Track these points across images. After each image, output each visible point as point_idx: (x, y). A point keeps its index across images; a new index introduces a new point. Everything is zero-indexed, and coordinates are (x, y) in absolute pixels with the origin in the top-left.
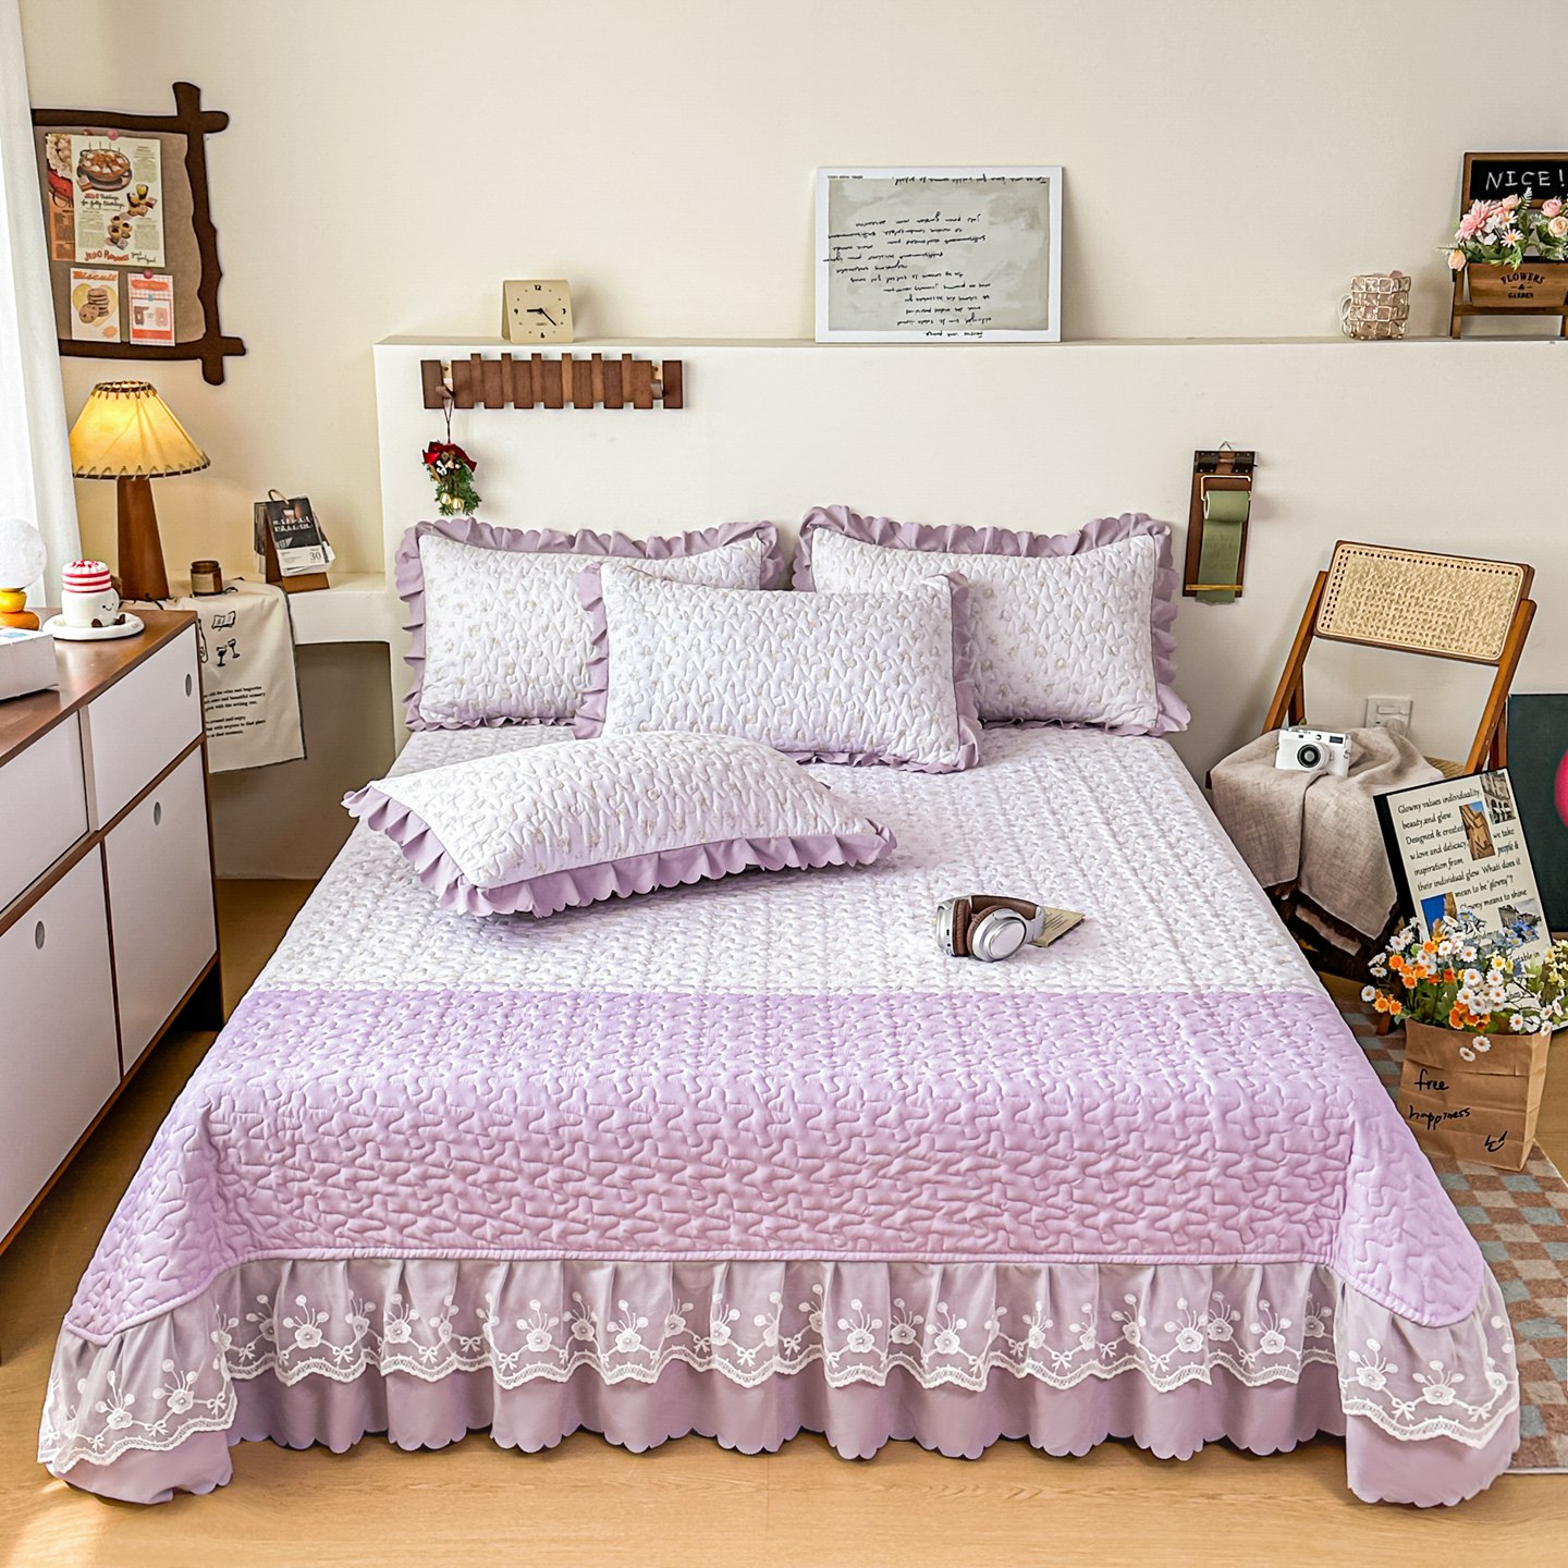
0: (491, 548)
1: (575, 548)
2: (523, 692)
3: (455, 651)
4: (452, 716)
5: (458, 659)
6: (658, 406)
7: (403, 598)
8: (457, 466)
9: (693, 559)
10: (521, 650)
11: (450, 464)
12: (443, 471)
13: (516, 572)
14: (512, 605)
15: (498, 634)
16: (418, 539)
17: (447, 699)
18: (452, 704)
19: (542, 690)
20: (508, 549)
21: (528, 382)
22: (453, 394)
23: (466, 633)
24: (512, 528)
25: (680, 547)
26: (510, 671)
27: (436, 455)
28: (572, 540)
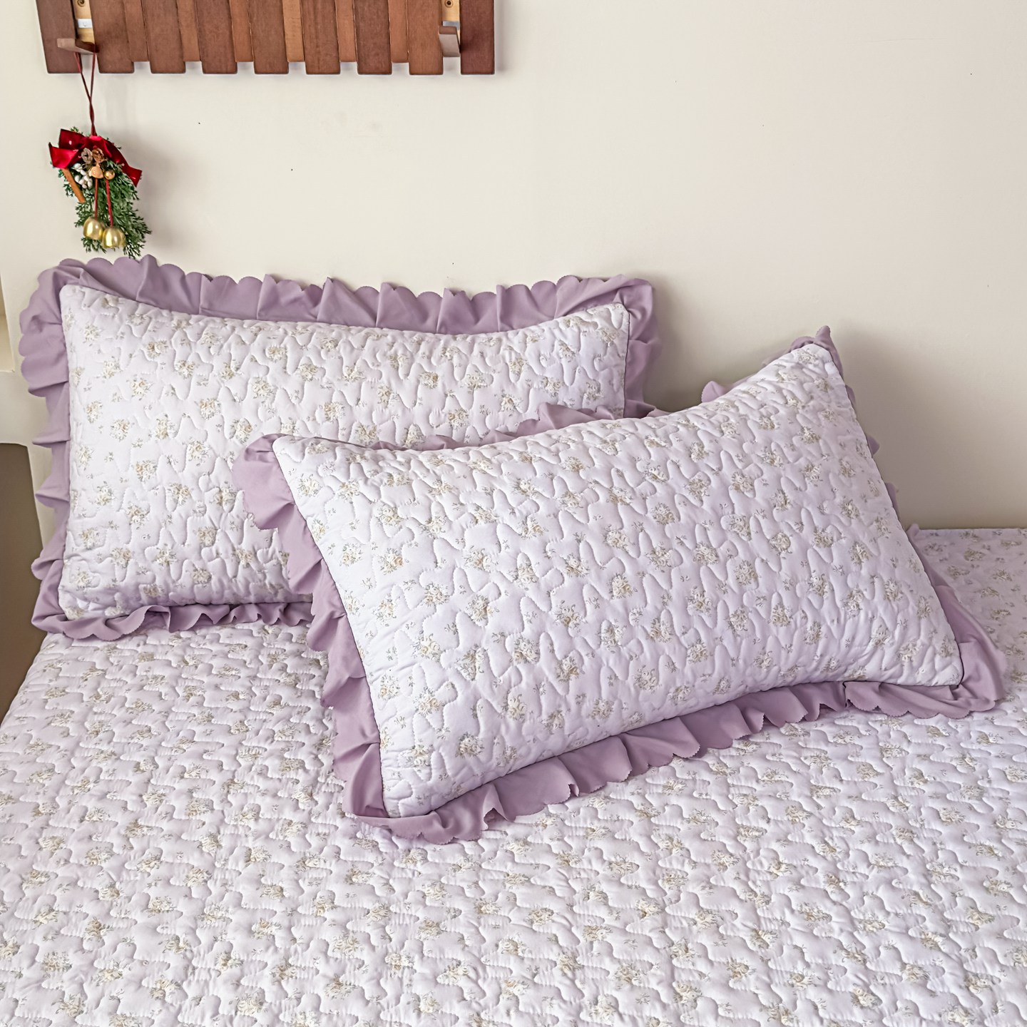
0: (182, 309)
1: (320, 310)
2: (230, 573)
3: (114, 504)
4: (114, 605)
5: (120, 517)
6: (451, 68)
7: (33, 392)
8: (108, 174)
9: (515, 338)
10: (226, 507)
11: (95, 172)
12: (86, 181)
13: (218, 363)
14: (210, 425)
15: (186, 478)
16: (57, 291)
17: (104, 582)
18: (111, 590)
19: (261, 570)
20: (210, 312)
21: (223, 26)
22: (94, 48)
23: (132, 474)
24: (214, 274)
25: (493, 310)
26: (207, 541)
27: (71, 155)
28: (314, 293)
